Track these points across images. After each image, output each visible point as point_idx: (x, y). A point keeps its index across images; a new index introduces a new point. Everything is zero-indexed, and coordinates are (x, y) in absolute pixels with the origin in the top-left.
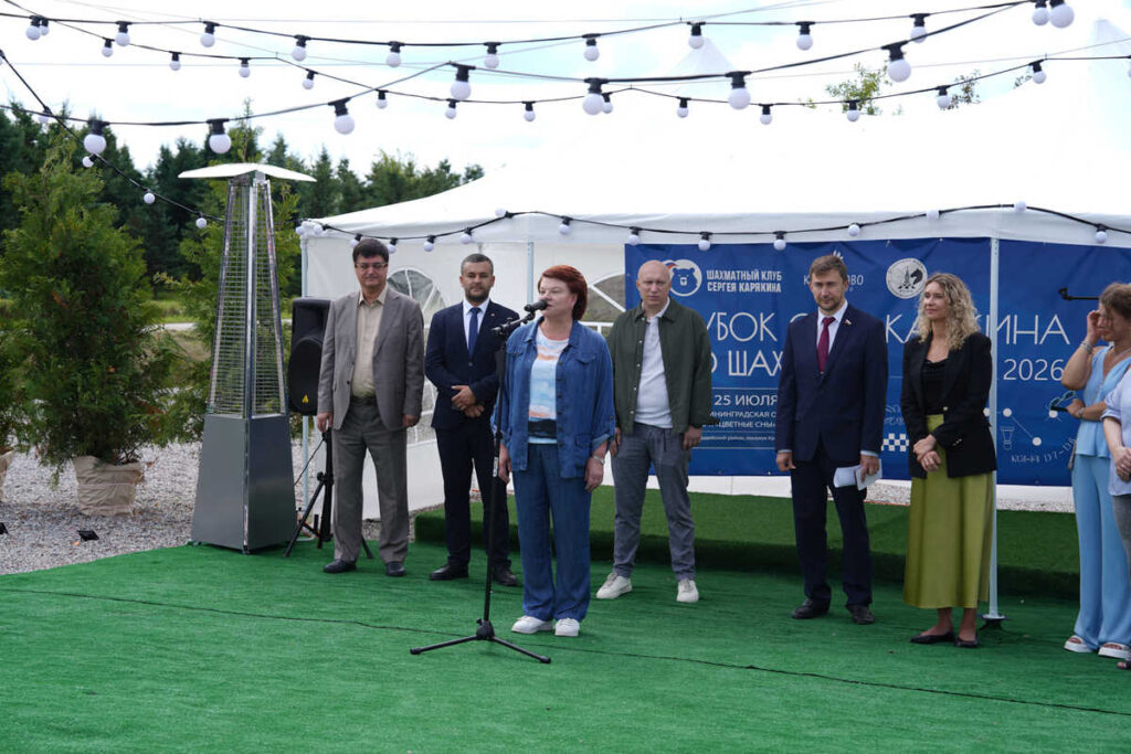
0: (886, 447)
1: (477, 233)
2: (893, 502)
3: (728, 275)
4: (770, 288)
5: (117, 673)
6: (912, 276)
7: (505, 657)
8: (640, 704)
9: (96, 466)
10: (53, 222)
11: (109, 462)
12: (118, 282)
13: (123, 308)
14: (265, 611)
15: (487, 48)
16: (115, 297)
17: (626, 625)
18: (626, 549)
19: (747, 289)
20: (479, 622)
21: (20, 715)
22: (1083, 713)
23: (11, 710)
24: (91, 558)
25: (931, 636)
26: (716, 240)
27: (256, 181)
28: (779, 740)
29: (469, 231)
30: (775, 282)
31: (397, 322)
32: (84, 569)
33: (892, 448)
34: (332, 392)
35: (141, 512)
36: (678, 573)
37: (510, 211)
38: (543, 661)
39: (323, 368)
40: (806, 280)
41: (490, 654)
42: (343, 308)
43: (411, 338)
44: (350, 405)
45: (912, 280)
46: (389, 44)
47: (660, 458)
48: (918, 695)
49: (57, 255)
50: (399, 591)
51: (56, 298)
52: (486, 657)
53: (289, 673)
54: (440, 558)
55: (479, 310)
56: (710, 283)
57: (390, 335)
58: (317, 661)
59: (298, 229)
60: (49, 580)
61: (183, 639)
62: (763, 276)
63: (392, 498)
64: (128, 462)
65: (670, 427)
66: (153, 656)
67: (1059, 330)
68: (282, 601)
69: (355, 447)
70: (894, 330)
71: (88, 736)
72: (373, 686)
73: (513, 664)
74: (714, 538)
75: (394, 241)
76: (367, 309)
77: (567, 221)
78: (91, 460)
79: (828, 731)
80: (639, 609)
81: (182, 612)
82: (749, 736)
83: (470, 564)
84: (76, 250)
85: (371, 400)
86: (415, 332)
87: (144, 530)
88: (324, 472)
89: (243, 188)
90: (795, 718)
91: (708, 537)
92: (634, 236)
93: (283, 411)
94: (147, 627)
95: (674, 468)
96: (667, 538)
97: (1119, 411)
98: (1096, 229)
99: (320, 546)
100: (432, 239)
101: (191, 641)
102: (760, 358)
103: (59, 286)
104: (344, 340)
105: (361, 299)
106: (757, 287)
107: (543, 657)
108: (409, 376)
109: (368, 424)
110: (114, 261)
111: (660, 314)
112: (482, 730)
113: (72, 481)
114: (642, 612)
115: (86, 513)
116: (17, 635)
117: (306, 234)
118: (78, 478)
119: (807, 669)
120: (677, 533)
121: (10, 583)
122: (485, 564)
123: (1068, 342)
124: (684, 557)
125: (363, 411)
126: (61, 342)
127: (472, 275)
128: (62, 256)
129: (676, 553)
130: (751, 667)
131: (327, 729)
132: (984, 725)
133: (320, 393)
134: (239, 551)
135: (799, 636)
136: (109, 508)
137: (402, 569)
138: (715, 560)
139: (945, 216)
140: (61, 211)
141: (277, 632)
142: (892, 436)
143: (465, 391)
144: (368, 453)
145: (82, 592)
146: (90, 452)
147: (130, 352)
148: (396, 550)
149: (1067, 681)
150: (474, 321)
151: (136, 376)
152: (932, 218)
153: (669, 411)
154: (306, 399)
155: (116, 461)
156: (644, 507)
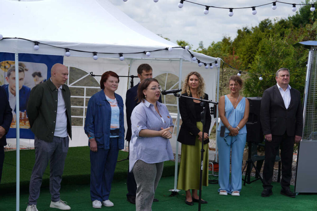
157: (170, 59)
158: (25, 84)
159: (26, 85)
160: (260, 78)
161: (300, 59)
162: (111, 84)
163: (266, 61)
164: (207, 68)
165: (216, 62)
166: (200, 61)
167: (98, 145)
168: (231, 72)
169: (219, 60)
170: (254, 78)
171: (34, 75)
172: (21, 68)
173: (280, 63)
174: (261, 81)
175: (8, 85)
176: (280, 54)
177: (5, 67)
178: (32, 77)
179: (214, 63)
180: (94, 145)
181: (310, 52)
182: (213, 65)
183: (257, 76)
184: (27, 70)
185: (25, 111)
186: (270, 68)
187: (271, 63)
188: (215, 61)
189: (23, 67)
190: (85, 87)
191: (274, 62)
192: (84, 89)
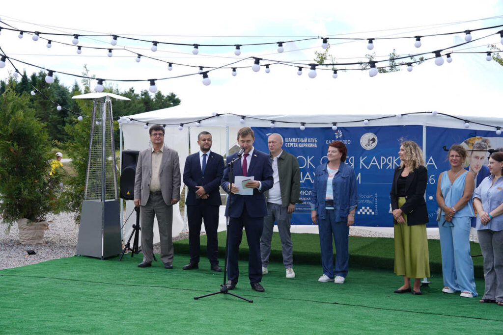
0: (361, 213)
1: (203, 122)
2: (363, 236)
3: (295, 140)
4: (312, 145)
5: (76, 308)
6: (371, 140)
7: (234, 300)
8: (298, 318)
9: (28, 223)
10: (9, 118)
11: (34, 221)
12: (37, 143)
13: (40, 154)
14: (124, 283)
15: (236, 47)
16: (36, 150)
17: (275, 287)
18: (265, 255)
19: (302, 146)
20: (221, 286)
21: (47, 325)
22: (475, 320)
23: (42, 323)
24: (35, 262)
25: (402, 290)
26: (307, 126)
27: (106, 100)
28: (361, 331)
29: (199, 122)
30: (314, 143)
31: (169, 160)
32: (35, 266)
33: (364, 213)
34: (140, 190)
35: (47, 243)
36: (286, 265)
37: (219, 113)
38: (250, 302)
39: (136, 180)
40: (326, 142)
41: (227, 299)
42: (145, 155)
43: (175, 166)
44: (150, 196)
45: (371, 142)
46: (193, 45)
47: (278, 217)
48: (407, 314)
49: (12, 131)
50: (175, 274)
51: (11, 150)
52: (226, 301)
53: (147, 307)
54: (186, 261)
55: (207, 155)
56: (286, 144)
57: (166, 165)
58: (156, 302)
59: (119, 121)
60: (25, 271)
61: (97, 294)
62: (309, 141)
63: (166, 236)
64: (41, 221)
65: (281, 204)
66: (87, 301)
67: (433, 163)
68: (129, 279)
69: (149, 214)
70: (364, 163)
71: (78, 333)
72: (186, 313)
73: (237, 303)
74: (301, 251)
75: (164, 126)
76: (156, 155)
77: (243, 117)
78: (26, 220)
79: (378, 328)
80: (278, 281)
81: (90, 283)
82: (347, 329)
83: (199, 263)
84: (19, 129)
85: (159, 193)
86: (176, 164)
87: (53, 250)
88: (135, 224)
89: (100, 103)
90: (362, 322)
91: (298, 250)
92: (272, 124)
93: (116, 198)
94: (79, 290)
95: (285, 221)
96: (281, 251)
97: (480, 196)
98: (465, 122)
99: (132, 256)
100: (182, 125)
101: (100, 295)
102: (308, 176)
103: (13, 145)
104: (146, 168)
105: (153, 150)
106: (306, 145)
107: (249, 300)
108: (174, 182)
109: (156, 204)
110: (36, 134)
111: (278, 156)
112: (239, 329)
113: (16, 229)
114: (279, 282)
115: (23, 243)
116: (25, 293)
117: (122, 123)
118: (20, 228)
119: (358, 303)
120: (286, 248)
121: (9, 273)
122: (209, 263)
123: (436, 168)
124: (288, 259)
125: (155, 198)
126: (13, 170)
127: (204, 140)
128: (14, 132)
129: (285, 257)
130: (336, 303)
131: (176, 329)
132: (438, 325)
133: (135, 191)
134: (99, 259)
135: (349, 291)
136: (33, 241)
137: (171, 266)
138: (301, 260)
139: (404, 116)
140: (12, 112)
141: (134, 291)
142: (363, 208)
143: (201, 188)
144: (155, 217)
145: (42, 276)
146: (25, 217)
147: (43, 173)
148: (170, 257)
149: (463, 307)
150: (204, 159)
151: (45, 184)
152: (399, 117)
153: (281, 198)
154: (128, 193)
155: (36, 221)
156: (272, 238)
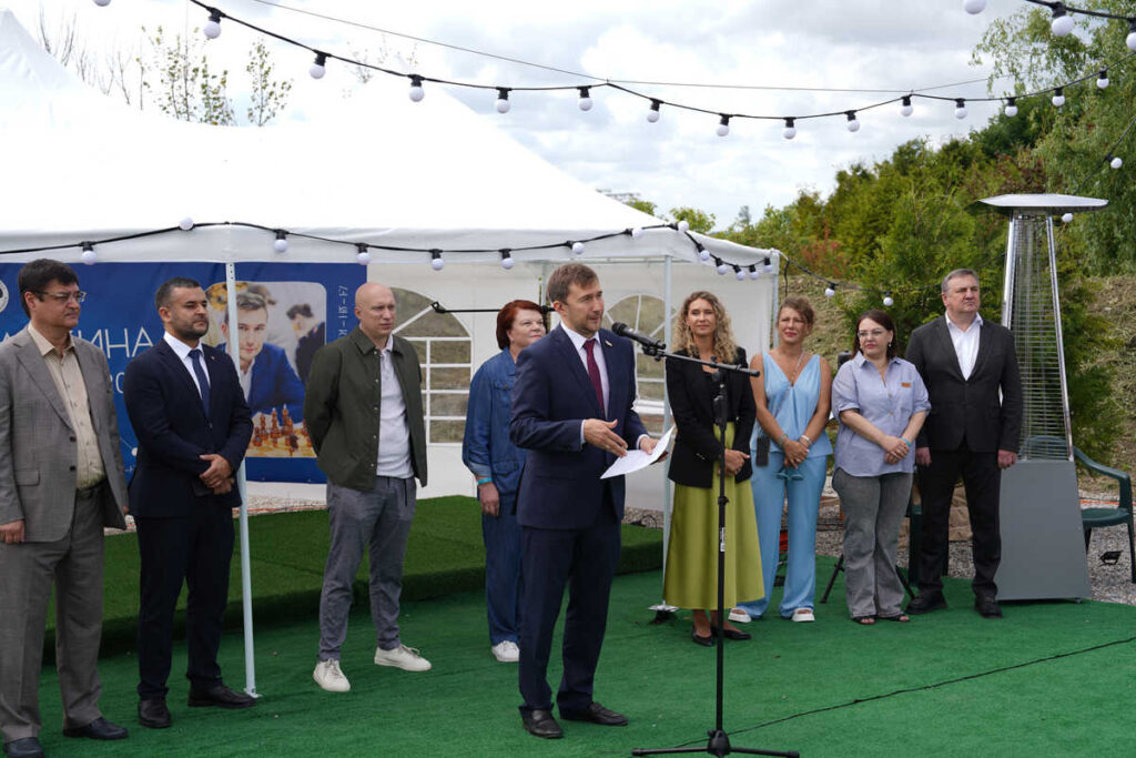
34: (19, 488)
44: (75, 504)
47: (401, 514)
65: (408, 476)
105: (49, 347)
111: (390, 347)
143: (220, 461)
148: (95, 700)
150: (198, 368)
153: (406, 459)
157: (646, 258)
158: (269, 339)
159: (273, 342)
160: (887, 301)
161: (990, 245)
162: (526, 329)
163: (901, 254)
164: (741, 280)
165: (767, 262)
166: (723, 259)
167: (500, 495)
168: (818, 286)
169: (776, 257)
170: (871, 298)
171: (292, 314)
172: (257, 299)
173: (937, 257)
174: (890, 307)
175: (225, 344)
176: (937, 232)
177: (219, 299)
178: (287, 319)
179: (763, 264)
180: (492, 495)
181: (1011, 225)
182: (760, 269)
183: (880, 293)
184: (272, 303)
185: (274, 409)
186: (912, 272)
187: (915, 259)
188: (762, 259)
189: (264, 296)
190: (429, 340)
191: (922, 254)
192: (424, 343)
